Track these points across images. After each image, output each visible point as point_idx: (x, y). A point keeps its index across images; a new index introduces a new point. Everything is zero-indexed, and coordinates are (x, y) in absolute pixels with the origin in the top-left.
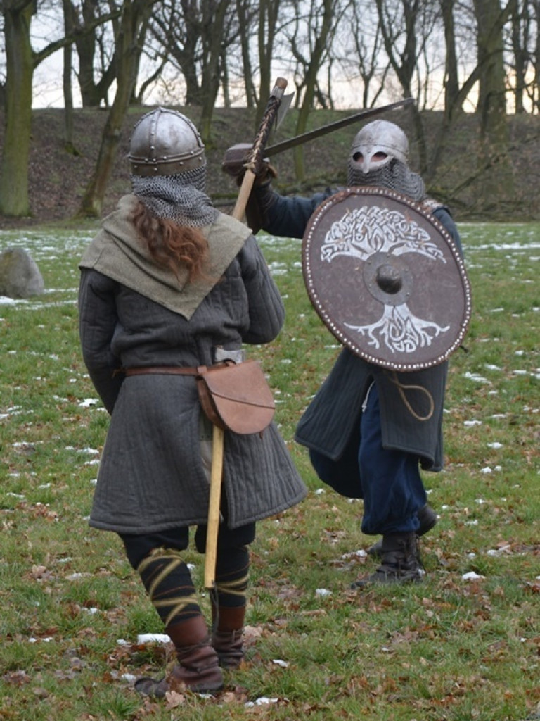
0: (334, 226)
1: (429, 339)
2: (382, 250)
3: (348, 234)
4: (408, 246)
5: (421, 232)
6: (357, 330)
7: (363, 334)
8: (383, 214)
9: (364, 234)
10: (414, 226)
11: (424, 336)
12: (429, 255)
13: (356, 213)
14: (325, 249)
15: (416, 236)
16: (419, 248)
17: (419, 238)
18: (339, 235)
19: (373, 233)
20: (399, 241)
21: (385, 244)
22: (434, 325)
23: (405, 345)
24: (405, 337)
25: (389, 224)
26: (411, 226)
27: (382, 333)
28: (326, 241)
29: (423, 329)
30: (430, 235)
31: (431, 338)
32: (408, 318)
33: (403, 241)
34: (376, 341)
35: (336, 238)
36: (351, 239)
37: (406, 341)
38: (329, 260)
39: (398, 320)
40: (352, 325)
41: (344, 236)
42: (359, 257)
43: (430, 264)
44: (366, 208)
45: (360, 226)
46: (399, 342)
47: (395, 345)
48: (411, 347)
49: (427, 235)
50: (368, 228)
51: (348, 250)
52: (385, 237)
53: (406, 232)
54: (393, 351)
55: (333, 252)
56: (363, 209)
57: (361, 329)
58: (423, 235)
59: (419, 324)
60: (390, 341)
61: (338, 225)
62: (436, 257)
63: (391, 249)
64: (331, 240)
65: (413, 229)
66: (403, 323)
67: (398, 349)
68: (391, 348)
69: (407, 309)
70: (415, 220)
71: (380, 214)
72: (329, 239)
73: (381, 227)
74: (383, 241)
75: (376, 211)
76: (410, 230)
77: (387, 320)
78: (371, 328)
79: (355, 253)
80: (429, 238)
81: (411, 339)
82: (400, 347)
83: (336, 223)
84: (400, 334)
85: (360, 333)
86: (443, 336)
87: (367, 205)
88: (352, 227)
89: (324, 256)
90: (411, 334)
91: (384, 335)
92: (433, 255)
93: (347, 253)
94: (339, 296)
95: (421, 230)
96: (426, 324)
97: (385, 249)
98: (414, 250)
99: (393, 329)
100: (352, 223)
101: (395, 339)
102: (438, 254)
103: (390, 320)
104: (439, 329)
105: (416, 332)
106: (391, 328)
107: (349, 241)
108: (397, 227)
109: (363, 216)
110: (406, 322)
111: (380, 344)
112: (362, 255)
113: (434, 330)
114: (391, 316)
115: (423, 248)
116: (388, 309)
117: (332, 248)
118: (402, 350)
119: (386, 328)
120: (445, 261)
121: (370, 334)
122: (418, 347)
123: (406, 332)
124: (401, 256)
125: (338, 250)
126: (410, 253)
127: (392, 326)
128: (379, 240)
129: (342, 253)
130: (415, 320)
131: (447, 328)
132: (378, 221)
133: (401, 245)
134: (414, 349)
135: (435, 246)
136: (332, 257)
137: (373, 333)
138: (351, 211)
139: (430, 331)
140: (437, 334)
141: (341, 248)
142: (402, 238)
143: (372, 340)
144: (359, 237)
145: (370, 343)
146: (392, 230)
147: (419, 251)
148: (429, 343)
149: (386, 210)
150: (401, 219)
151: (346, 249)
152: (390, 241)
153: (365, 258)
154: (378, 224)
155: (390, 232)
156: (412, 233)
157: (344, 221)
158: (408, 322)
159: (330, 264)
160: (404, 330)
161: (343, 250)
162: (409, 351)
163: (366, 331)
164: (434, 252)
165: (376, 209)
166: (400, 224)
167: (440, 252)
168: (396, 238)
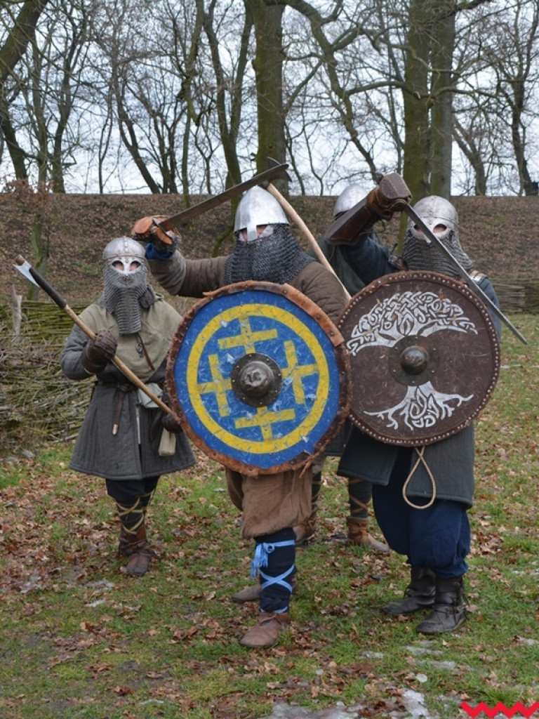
0: (362, 319)
1: (450, 410)
2: (410, 334)
3: (377, 324)
4: (439, 324)
5: (454, 308)
6: (376, 416)
7: (383, 418)
8: (414, 298)
9: (393, 322)
10: (447, 303)
11: (445, 408)
12: (460, 330)
13: (387, 301)
14: (351, 344)
15: (448, 313)
16: (451, 324)
17: (451, 314)
18: (367, 327)
19: (403, 319)
20: (430, 321)
21: (415, 327)
22: (458, 396)
23: (425, 421)
24: (426, 413)
25: (421, 307)
26: (445, 304)
27: (402, 414)
28: (353, 336)
29: (445, 403)
30: (463, 309)
31: (453, 409)
32: (431, 395)
33: (434, 321)
34: (395, 422)
35: (364, 330)
36: (379, 329)
37: (425, 417)
38: (354, 354)
39: (420, 398)
40: (372, 412)
41: (372, 327)
42: (386, 345)
43: (461, 338)
44: (398, 295)
45: (390, 314)
46: (419, 419)
47: (414, 423)
48: (430, 421)
49: (460, 310)
50: (399, 314)
51: (375, 340)
52: (416, 320)
53: (438, 311)
54: (412, 429)
55: (359, 345)
56: (394, 297)
57: (380, 414)
58: (456, 310)
59: (441, 398)
60: (410, 420)
61: (366, 318)
62: (468, 330)
63: (421, 331)
64: (358, 334)
65: (446, 306)
66: (425, 399)
67: (417, 426)
68: (410, 426)
69: (431, 387)
70: (448, 298)
71: (412, 298)
72: (356, 333)
73: (412, 311)
74: (412, 324)
75: (408, 296)
76: (443, 306)
77: (409, 401)
78: (391, 411)
79: (382, 342)
80: (462, 312)
81: (432, 414)
82: (420, 423)
83: (365, 316)
84: (421, 411)
85: (380, 418)
86: (466, 405)
87: (398, 292)
88: (380, 316)
89: (350, 350)
90: (433, 409)
91: (404, 415)
92: (464, 328)
93: (373, 344)
94: (362, 386)
95: (455, 305)
96: (448, 397)
97: (414, 333)
98: (445, 327)
99: (415, 407)
100: (381, 313)
101: (414, 418)
102: (470, 326)
103: (412, 400)
104: (461, 399)
105: (438, 406)
106: (412, 407)
107: (376, 332)
108: (430, 308)
109: (394, 303)
110: (428, 399)
111: (399, 425)
112: (389, 343)
113: (457, 400)
114: (413, 397)
115: (455, 324)
116: (411, 389)
117: (358, 341)
118: (422, 426)
119: (407, 408)
120: (476, 333)
121: (390, 417)
122: (438, 420)
123: (428, 408)
124: (430, 336)
125: (365, 342)
126: (440, 331)
127: (414, 405)
128: (408, 324)
129: (368, 345)
130: (437, 395)
131: (471, 396)
132: (409, 306)
133: (432, 324)
134: (434, 422)
135: (467, 319)
136: (358, 350)
137: (393, 416)
138: (382, 302)
139: (452, 403)
140: (458, 405)
141: (367, 340)
142: (432, 318)
143: (391, 422)
144: (388, 325)
145: (388, 426)
146: (424, 312)
147: (451, 327)
148: (450, 414)
149: (419, 293)
150: (435, 298)
151: (373, 340)
152: (420, 323)
153: (392, 344)
154: (409, 309)
155: (421, 314)
156: (444, 311)
157: (374, 312)
158: (431, 398)
159: (355, 357)
160: (426, 407)
161: (370, 341)
162: (428, 425)
163: (386, 415)
164: (466, 325)
165: (409, 294)
166: (432, 305)
167: (472, 324)
168: (427, 319)
